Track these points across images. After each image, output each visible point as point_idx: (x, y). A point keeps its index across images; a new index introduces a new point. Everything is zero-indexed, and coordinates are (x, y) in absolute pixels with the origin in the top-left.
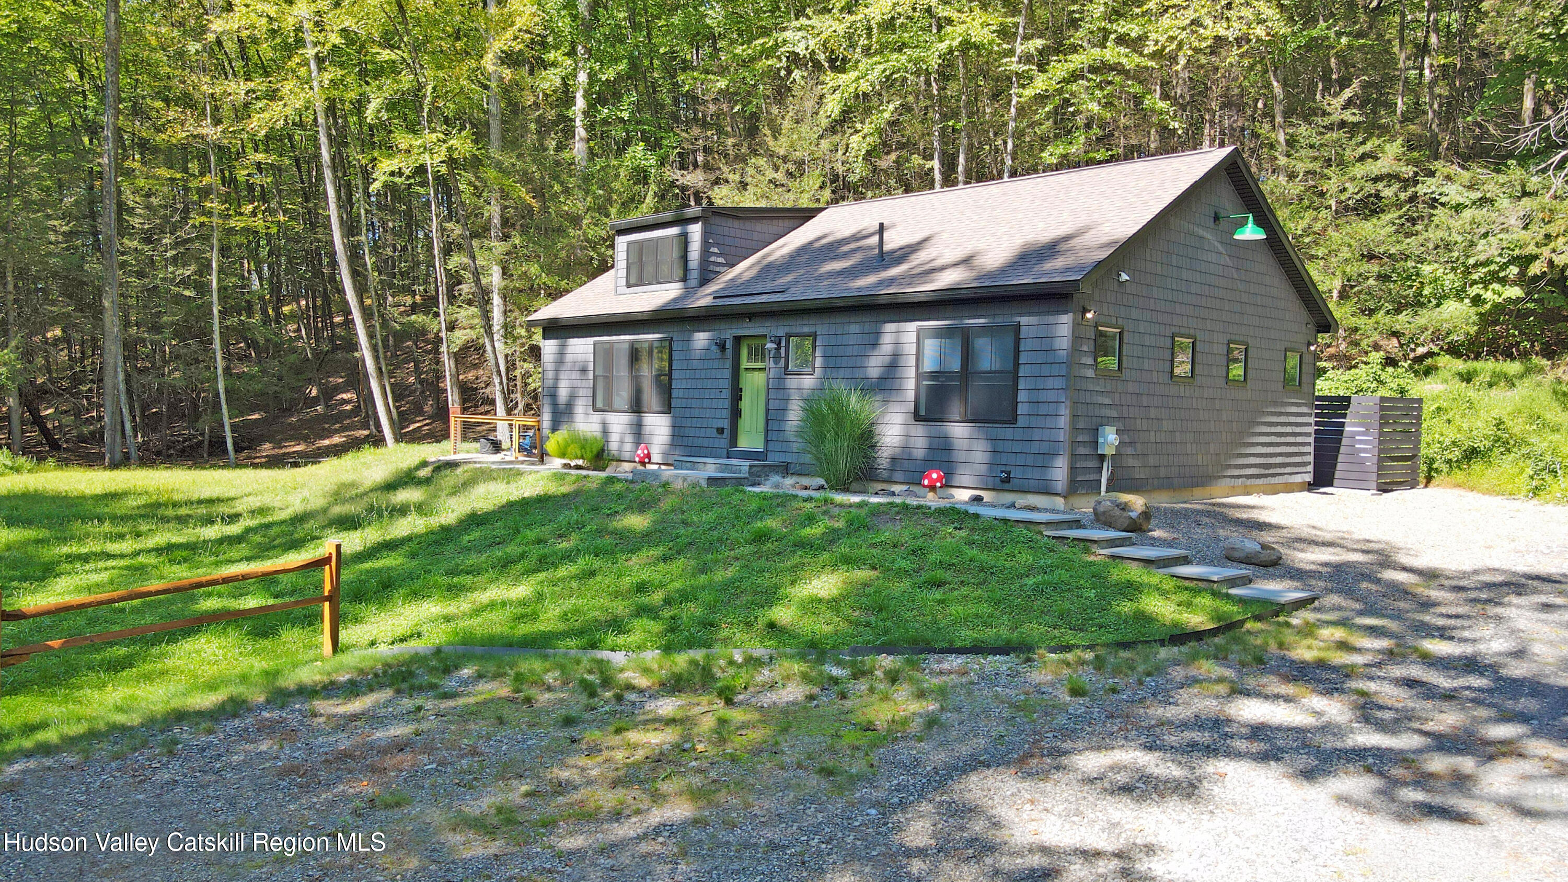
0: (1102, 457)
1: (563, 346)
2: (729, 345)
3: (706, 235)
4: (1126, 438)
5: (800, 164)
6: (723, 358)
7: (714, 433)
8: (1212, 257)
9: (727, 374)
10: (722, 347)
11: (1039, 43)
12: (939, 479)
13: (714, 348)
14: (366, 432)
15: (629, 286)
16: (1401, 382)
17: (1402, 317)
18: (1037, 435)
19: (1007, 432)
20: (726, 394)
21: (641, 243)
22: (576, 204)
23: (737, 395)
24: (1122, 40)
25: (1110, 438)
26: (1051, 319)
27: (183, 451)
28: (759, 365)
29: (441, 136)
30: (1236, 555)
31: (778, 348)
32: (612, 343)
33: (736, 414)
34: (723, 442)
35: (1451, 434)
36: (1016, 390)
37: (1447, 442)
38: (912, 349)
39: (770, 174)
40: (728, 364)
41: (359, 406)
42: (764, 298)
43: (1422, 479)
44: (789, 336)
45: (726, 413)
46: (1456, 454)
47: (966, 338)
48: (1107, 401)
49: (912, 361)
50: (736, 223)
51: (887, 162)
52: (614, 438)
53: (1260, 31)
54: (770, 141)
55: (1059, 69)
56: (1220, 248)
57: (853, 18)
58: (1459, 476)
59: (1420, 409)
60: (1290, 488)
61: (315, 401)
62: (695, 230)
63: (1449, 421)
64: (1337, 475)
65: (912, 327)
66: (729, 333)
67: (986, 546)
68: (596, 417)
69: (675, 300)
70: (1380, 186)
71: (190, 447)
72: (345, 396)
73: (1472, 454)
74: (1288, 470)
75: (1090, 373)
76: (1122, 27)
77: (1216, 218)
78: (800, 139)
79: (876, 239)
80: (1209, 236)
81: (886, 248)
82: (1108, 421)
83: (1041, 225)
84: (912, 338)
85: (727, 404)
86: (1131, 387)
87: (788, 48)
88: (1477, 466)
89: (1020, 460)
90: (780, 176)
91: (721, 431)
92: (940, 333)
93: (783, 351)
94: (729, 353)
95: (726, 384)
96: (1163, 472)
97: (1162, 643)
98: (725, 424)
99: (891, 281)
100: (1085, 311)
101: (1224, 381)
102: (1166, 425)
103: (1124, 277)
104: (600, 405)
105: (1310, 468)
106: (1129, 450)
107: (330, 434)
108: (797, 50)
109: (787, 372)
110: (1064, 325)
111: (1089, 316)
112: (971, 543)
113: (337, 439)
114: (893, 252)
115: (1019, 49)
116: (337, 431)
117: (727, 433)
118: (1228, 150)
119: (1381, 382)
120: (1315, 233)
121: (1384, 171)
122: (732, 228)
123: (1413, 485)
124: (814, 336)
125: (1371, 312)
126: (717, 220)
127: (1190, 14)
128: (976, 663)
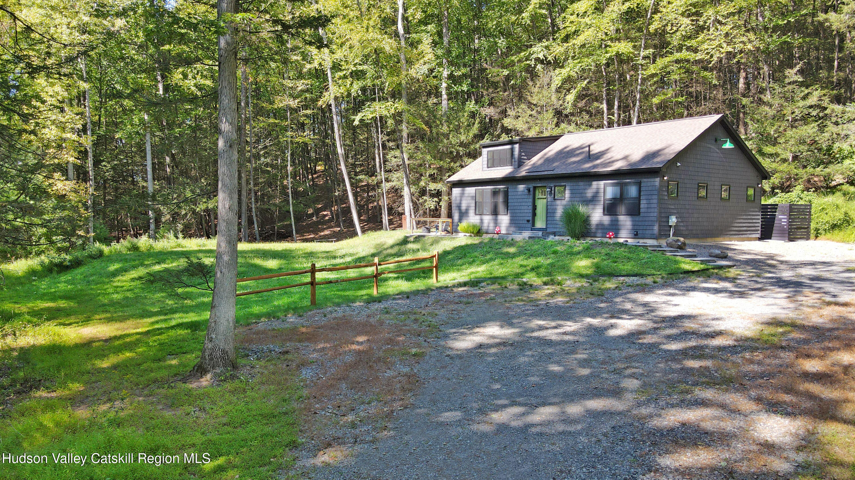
0: (671, 226)
1: (463, 190)
2: (531, 189)
3: (520, 148)
4: (680, 220)
5: (542, 107)
6: (529, 194)
7: (526, 222)
8: (715, 155)
9: (531, 200)
10: (529, 190)
11: (651, 51)
12: (613, 235)
13: (526, 191)
14: (339, 229)
15: (488, 167)
16: (810, 197)
17: (818, 169)
18: (647, 219)
19: (637, 218)
20: (531, 207)
21: (493, 152)
22: (445, 129)
23: (534, 208)
24: (688, 49)
25: (673, 220)
26: (652, 180)
27: (265, 237)
28: (545, 197)
29: (392, 103)
30: (713, 255)
31: (551, 191)
32: (483, 190)
33: (534, 214)
34: (529, 225)
35: (827, 218)
36: (640, 204)
37: (825, 221)
38: (602, 190)
39: (529, 112)
40: (531, 196)
41: (333, 217)
42: (546, 173)
43: (812, 236)
44: (555, 186)
45: (531, 215)
46: (827, 227)
47: (622, 186)
48: (673, 207)
49: (602, 195)
50: (531, 144)
51: (581, 104)
52: (485, 224)
53: (750, 47)
54: (529, 98)
55: (661, 62)
56: (717, 150)
57: (568, 44)
58: (829, 235)
59: (811, 209)
60: (750, 239)
61: (312, 215)
62: (517, 146)
63: (827, 214)
64: (773, 235)
65: (602, 183)
66: (531, 186)
67: (630, 252)
68: (478, 217)
69: (510, 173)
70: (811, 110)
71: (268, 236)
72: (325, 213)
73: (834, 227)
74: (749, 232)
75: (666, 198)
76: (688, 43)
77: (716, 140)
78: (543, 97)
79: (587, 149)
80: (713, 147)
81: (591, 153)
82: (673, 214)
83: (649, 145)
84: (602, 186)
85: (531, 211)
86: (681, 202)
87: (535, 56)
88: (836, 232)
89: (641, 228)
90: (534, 113)
91: (528, 221)
92: (613, 185)
93: (553, 192)
94: (532, 193)
95: (531, 204)
96: (694, 232)
97: (681, 273)
98: (530, 218)
99: (595, 166)
100: (664, 176)
101: (719, 200)
102: (696, 215)
103: (679, 164)
104: (477, 213)
105: (759, 232)
106: (682, 224)
107: (323, 230)
108: (539, 56)
109: (555, 199)
110: (657, 181)
111: (665, 178)
112: (625, 252)
113: (327, 232)
114: (594, 155)
115: (642, 54)
116: (325, 229)
117: (531, 222)
118: (720, 115)
119: (801, 199)
120: (779, 132)
121: (813, 103)
122: (529, 146)
123: (808, 238)
124: (565, 186)
125: (805, 167)
126: (524, 143)
127: (717, 43)
128: (626, 279)
